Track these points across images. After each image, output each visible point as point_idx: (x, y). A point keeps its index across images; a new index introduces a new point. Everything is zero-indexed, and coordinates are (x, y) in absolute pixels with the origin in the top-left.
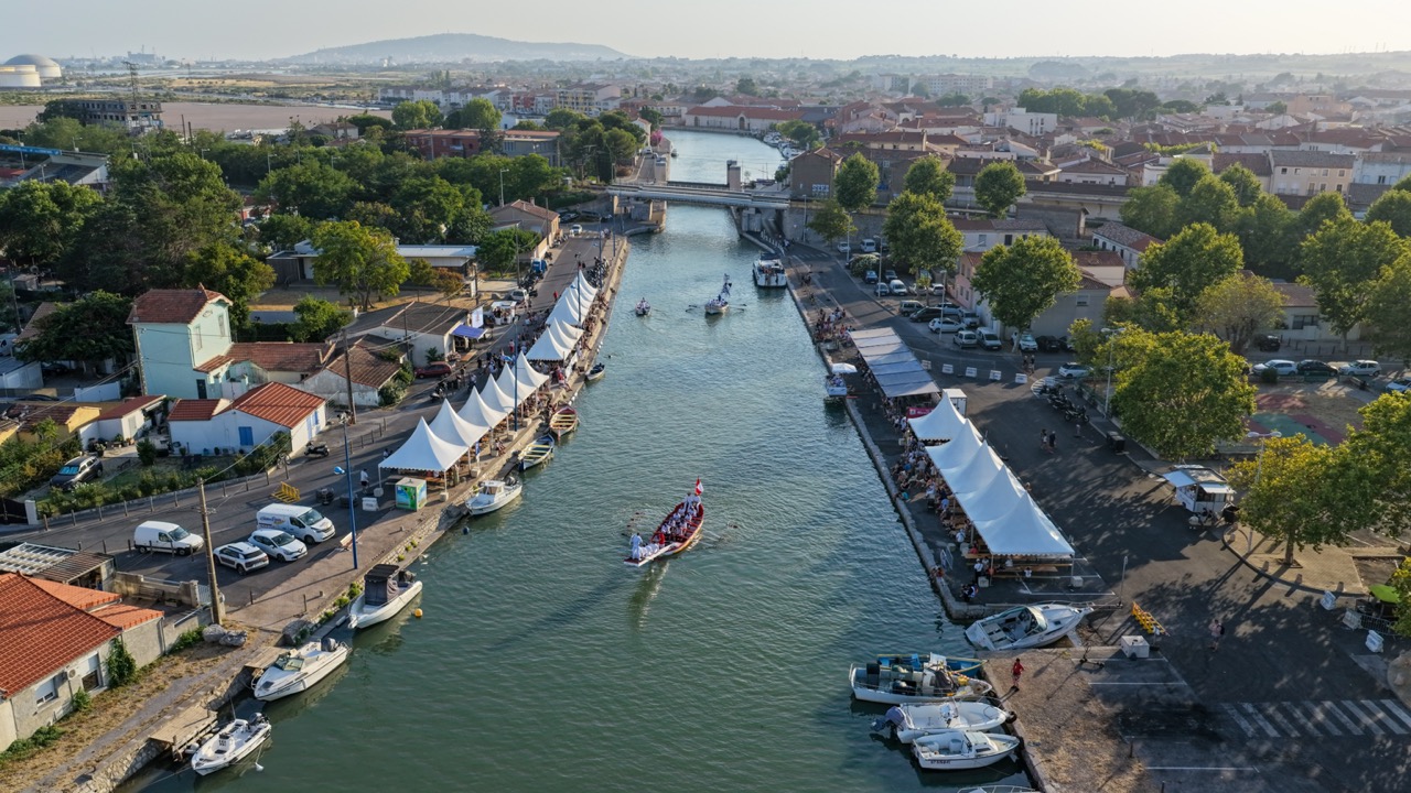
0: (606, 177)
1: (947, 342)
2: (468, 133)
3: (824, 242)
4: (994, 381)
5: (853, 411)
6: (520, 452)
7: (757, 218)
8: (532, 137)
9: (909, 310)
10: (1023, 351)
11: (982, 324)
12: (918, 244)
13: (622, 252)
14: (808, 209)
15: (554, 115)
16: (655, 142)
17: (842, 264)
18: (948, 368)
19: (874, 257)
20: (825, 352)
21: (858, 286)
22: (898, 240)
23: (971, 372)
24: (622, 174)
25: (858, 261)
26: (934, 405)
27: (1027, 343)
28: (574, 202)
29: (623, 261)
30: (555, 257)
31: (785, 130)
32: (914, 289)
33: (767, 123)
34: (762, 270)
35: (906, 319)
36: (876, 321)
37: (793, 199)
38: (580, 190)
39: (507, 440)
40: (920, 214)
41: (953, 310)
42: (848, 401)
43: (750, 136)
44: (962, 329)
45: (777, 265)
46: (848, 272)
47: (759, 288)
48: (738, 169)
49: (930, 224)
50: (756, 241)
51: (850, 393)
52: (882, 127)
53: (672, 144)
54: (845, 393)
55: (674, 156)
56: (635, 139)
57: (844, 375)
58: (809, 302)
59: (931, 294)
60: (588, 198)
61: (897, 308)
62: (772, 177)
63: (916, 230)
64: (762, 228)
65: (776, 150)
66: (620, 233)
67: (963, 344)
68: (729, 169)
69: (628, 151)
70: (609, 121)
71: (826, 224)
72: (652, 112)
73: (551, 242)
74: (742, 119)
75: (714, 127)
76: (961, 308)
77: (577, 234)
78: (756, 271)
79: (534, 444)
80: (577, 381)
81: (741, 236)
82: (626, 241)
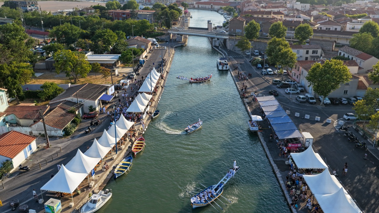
0: (169, 26)
1: (293, 99)
2: (128, 11)
3: (241, 51)
4: (317, 121)
5: (262, 140)
7: (218, 41)
8: (147, 12)
9: (276, 83)
10: (325, 105)
11: (307, 91)
12: (280, 58)
13: (172, 54)
14: (235, 39)
15: (155, 5)
16: (185, 13)
17: (248, 60)
18: (297, 114)
19: (259, 58)
21: (255, 70)
23: (307, 116)
24: (174, 24)
25: (254, 59)
27: (326, 101)
28: (157, 35)
29: (172, 58)
30: (148, 58)
31: (225, 9)
32: (276, 72)
33: (219, 7)
34: (220, 63)
35: (275, 86)
37: (230, 35)
38: (159, 31)
39: (111, 159)
40: (281, 46)
42: (259, 133)
43: (214, 10)
44: (298, 93)
46: (250, 64)
47: (219, 70)
48: (211, 23)
49: (285, 51)
50: (217, 50)
52: (256, 9)
53: (191, 14)
55: (191, 17)
56: (179, 13)
58: (237, 77)
60: (162, 34)
61: (271, 81)
62: (222, 25)
63: (279, 53)
64: (219, 45)
65: (222, 15)
66: (172, 47)
67: (301, 101)
68: (208, 23)
69: (176, 17)
70: (171, 7)
71: (242, 45)
72: (185, 4)
73: (148, 51)
74: (212, 6)
75: (204, 8)
76: (296, 82)
77: (157, 47)
78: (218, 64)
79: (124, 161)
80: (148, 119)
81: (212, 48)
82: (174, 50)
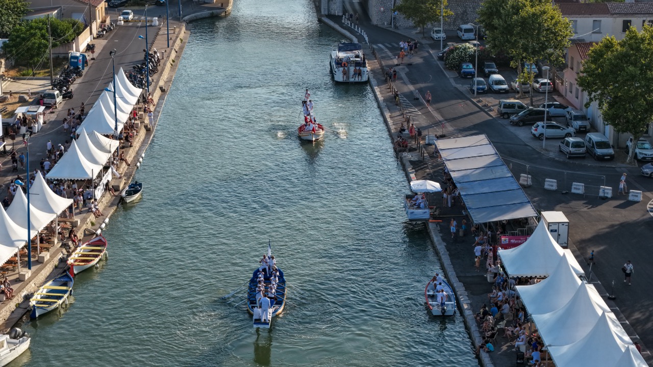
1: (551, 150)
3: (415, 28)
4: (605, 199)
5: (436, 238)
6: (32, 295)
9: (509, 111)
10: (639, 161)
11: (594, 128)
12: (518, 33)
13: (178, 41)
17: (435, 54)
18: (551, 184)
19: (471, 47)
20: (408, 164)
21: (452, 81)
22: (496, 28)
23: (578, 188)
25: (452, 51)
26: (530, 232)
29: (179, 53)
30: (98, 50)
32: (516, 85)
34: (339, 62)
35: (505, 122)
36: (468, 125)
39: (18, 281)
41: (560, 111)
42: (431, 226)
44: (569, 135)
45: (357, 56)
46: (440, 64)
47: (337, 84)
49: (531, 10)
50: (337, 27)
51: (433, 216)
54: (427, 216)
57: (427, 194)
58: (393, 102)
59: (536, 91)
61: (496, 108)
63: (515, 17)
66: (178, 19)
67: (570, 153)
73: (95, 32)
76: (570, 109)
77: (126, 21)
78: (334, 64)
79: (49, 285)
80: (110, 204)
81: (320, 21)
82: (184, 29)
